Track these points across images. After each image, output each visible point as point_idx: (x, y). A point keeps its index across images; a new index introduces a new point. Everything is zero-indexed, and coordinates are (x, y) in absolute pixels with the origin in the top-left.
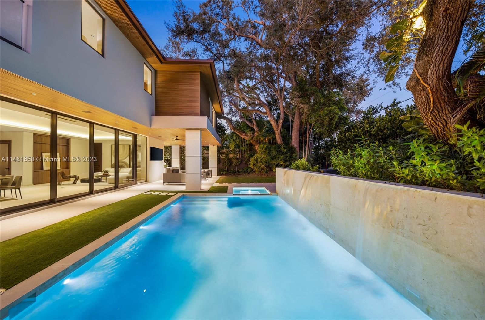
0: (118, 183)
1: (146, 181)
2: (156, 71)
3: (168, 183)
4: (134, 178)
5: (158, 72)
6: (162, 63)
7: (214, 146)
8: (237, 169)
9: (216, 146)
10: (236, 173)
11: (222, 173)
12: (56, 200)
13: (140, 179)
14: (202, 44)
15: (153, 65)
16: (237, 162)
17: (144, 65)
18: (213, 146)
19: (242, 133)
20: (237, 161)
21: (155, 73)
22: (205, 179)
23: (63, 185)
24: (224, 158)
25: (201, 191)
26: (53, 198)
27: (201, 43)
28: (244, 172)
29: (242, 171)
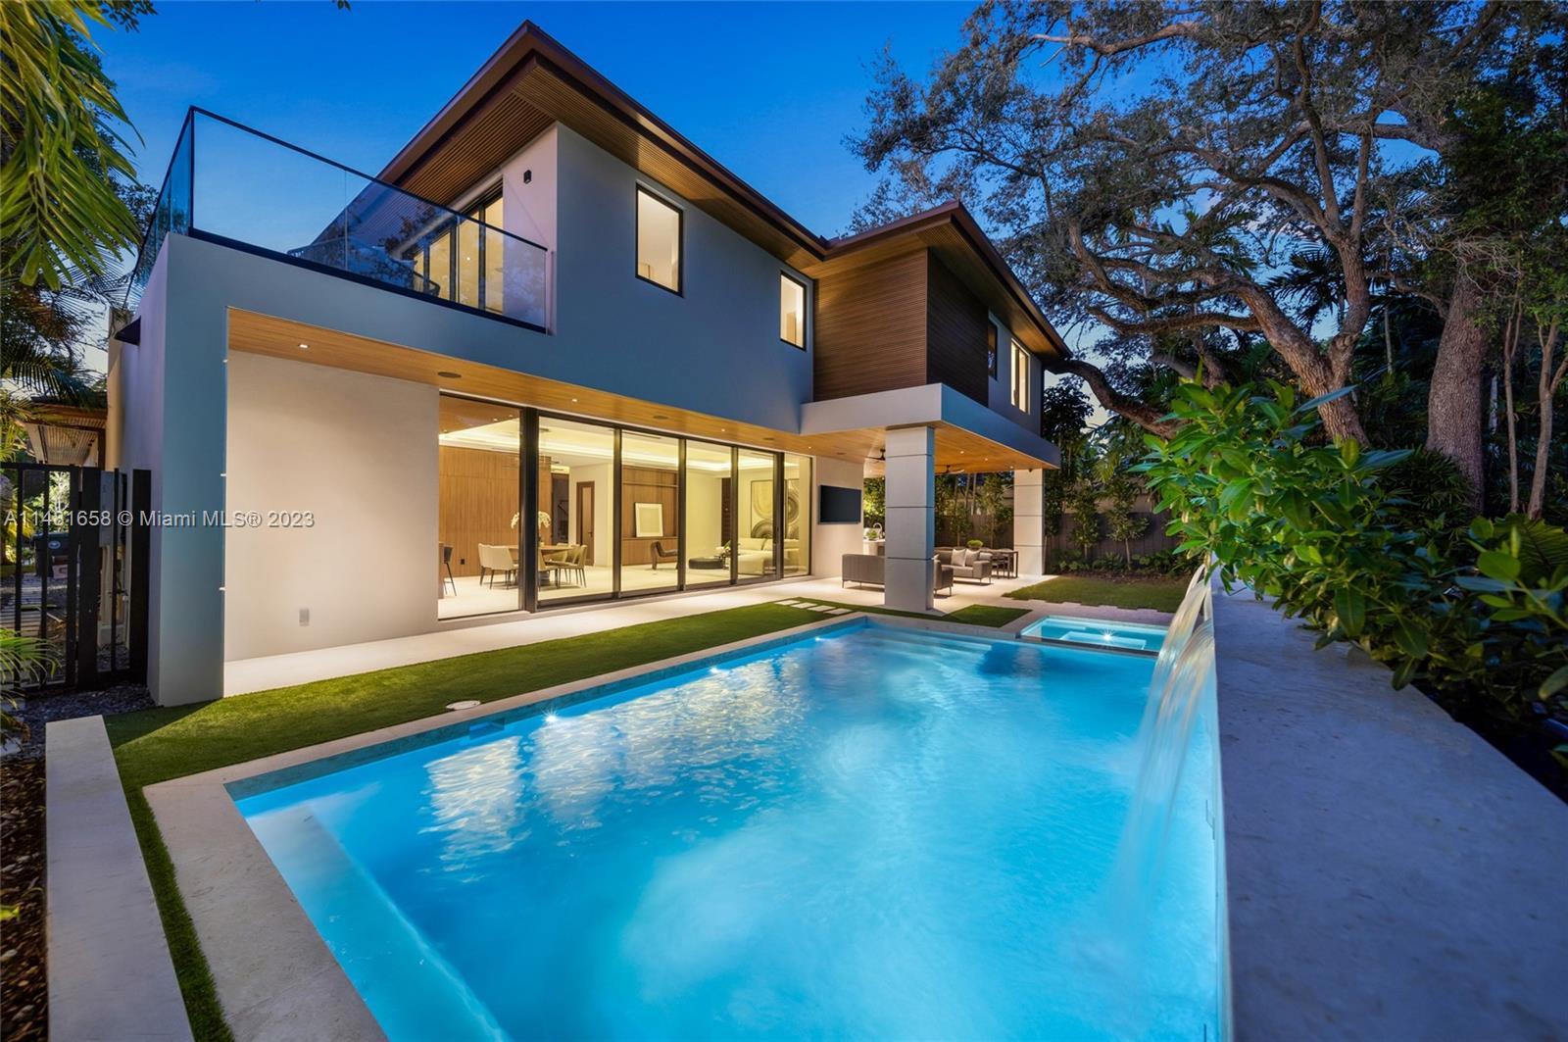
0: (737, 573)
1: (810, 574)
2: (815, 282)
3: (858, 584)
4: (777, 567)
5: (820, 285)
6: (822, 258)
7: (1031, 470)
8: (1131, 555)
9: (1041, 470)
10: (1124, 567)
11: (1062, 565)
12: (620, 596)
13: (795, 567)
14: (959, 148)
15: (805, 270)
16: (1130, 528)
17: (783, 277)
18: (1027, 471)
19: (1151, 414)
20: (1130, 524)
21: (812, 289)
22: (977, 581)
23: (661, 569)
24: (1075, 511)
25: (930, 613)
26: (617, 590)
27: (955, 147)
28: (1162, 566)
29: (1152, 563)
